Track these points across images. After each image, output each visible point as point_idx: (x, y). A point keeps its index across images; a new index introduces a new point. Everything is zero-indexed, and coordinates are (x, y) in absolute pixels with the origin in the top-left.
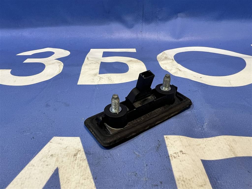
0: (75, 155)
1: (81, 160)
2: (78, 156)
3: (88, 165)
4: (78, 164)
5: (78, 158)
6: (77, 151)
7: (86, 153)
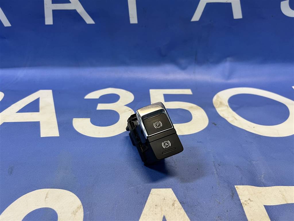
0: (173, 205)
1: (178, 209)
2: (176, 205)
3: (185, 212)
4: (177, 212)
5: (176, 207)
6: (174, 201)
7: (180, 203)
